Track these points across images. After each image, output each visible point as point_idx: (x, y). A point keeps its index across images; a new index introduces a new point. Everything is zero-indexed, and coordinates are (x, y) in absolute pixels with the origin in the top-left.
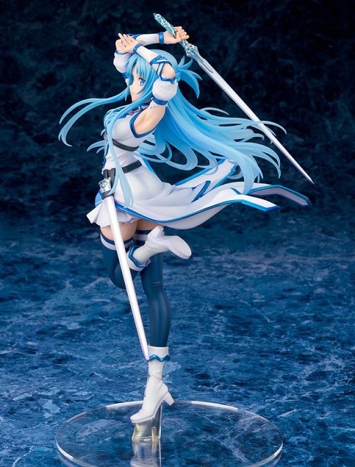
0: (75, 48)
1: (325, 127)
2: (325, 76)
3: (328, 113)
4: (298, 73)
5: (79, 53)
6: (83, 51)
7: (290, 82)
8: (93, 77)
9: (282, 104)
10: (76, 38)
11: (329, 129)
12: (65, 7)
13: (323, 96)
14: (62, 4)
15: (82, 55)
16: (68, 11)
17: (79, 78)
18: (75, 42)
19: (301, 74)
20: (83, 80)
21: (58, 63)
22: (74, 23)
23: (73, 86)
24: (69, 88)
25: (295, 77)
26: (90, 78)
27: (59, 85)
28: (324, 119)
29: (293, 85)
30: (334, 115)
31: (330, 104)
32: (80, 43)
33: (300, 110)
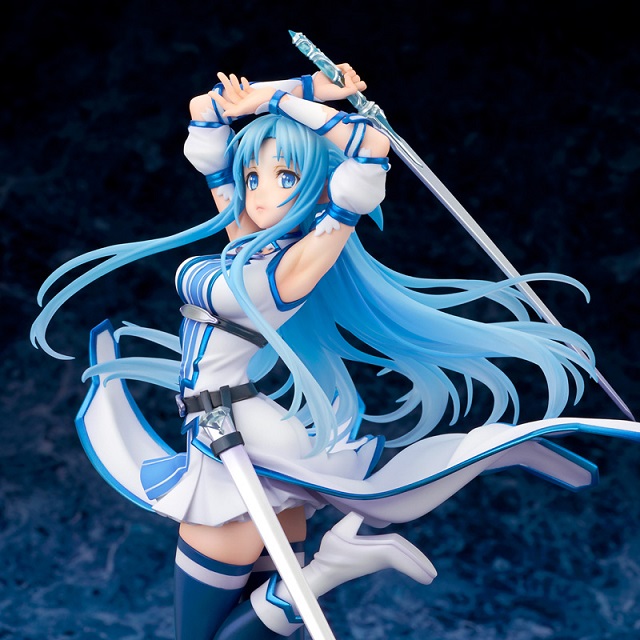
0: (45, 459)
1: (595, 607)
2: (589, 510)
3: (600, 581)
4: (531, 504)
5: (54, 468)
6: (63, 464)
7: (512, 522)
8: (85, 515)
9: (500, 564)
10: (47, 438)
11: (605, 610)
12: (22, 378)
13: (586, 549)
14: (16, 373)
15: (62, 473)
16: (29, 387)
17: (56, 517)
18: (46, 448)
19: (537, 506)
20: (64, 520)
21: (10, 487)
22: (43, 410)
23: (42, 531)
24: (35, 537)
25: (525, 512)
26: (78, 516)
27: (11, 530)
28: (593, 590)
29: (521, 527)
30: (612, 584)
31: (603, 563)
32: (58, 449)
33: (540, 575)
